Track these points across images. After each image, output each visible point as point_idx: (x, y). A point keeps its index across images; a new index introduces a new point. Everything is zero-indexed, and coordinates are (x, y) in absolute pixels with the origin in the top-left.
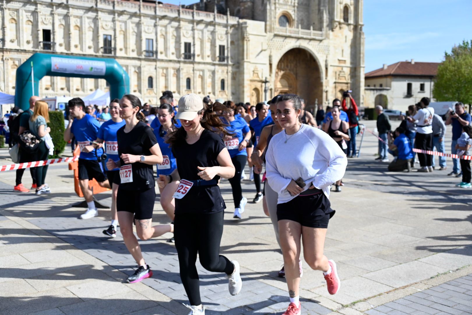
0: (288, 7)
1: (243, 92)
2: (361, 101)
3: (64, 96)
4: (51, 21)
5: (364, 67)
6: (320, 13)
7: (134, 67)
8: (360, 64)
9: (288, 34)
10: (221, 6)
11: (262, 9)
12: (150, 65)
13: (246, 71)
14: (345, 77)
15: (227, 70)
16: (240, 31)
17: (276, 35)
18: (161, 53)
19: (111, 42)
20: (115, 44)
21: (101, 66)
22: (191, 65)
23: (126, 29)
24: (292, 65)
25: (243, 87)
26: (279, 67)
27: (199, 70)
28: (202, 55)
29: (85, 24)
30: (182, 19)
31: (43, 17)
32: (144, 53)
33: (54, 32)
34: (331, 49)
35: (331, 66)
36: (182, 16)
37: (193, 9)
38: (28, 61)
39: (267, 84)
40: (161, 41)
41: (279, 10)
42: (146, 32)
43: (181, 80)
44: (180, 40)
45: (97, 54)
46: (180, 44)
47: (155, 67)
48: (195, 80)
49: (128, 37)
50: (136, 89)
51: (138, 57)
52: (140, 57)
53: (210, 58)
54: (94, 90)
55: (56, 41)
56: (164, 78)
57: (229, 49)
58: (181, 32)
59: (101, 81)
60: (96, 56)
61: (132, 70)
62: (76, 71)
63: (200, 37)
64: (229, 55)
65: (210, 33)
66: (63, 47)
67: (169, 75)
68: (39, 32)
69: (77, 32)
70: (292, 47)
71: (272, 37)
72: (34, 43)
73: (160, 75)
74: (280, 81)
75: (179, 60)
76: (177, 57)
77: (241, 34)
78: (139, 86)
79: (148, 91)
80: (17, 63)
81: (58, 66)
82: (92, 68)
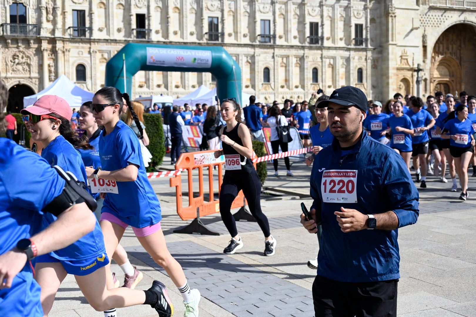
1: (388, 84)
3: (161, 95)
4: (146, 3)
7: (247, 56)
9: (449, 5)
12: (266, 53)
13: (391, 56)
15: (366, 56)
16: (383, 4)
17: (431, 8)
18: (280, 37)
19: (217, 25)
20: (223, 28)
21: (206, 55)
22: (319, 52)
23: (236, 9)
24: (455, 46)
25: (388, 78)
26: (437, 50)
27: (329, 58)
28: (333, 38)
29: (186, 4)
32: (259, 38)
33: (149, 17)
38: (120, 53)
39: (421, 74)
40: (280, 22)
42: (261, 12)
43: (306, 70)
44: (304, 20)
45: (201, 42)
46: (305, 24)
47: (272, 55)
48: (324, 70)
49: (239, 19)
50: (248, 83)
51: (251, 43)
52: (254, 43)
53: (343, 41)
54: (197, 86)
55: (151, 28)
56: (284, 68)
57: (368, 28)
58: (306, 9)
59: (205, 75)
60: (199, 44)
61: (243, 60)
62: (176, 63)
63: (331, 15)
64: (369, 37)
65: (343, 9)
66: (160, 35)
67: (290, 64)
68: (132, 17)
69: (177, 15)
70: (454, 23)
71: (426, 11)
72: (125, 31)
73: (279, 65)
74: (437, 69)
75: (304, 45)
76: (300, 42)
77: (385, 9)
78: (253, 79)
79: (264, 86)
80: (106, 56)
81: (154, 58)
82: (195, 59)
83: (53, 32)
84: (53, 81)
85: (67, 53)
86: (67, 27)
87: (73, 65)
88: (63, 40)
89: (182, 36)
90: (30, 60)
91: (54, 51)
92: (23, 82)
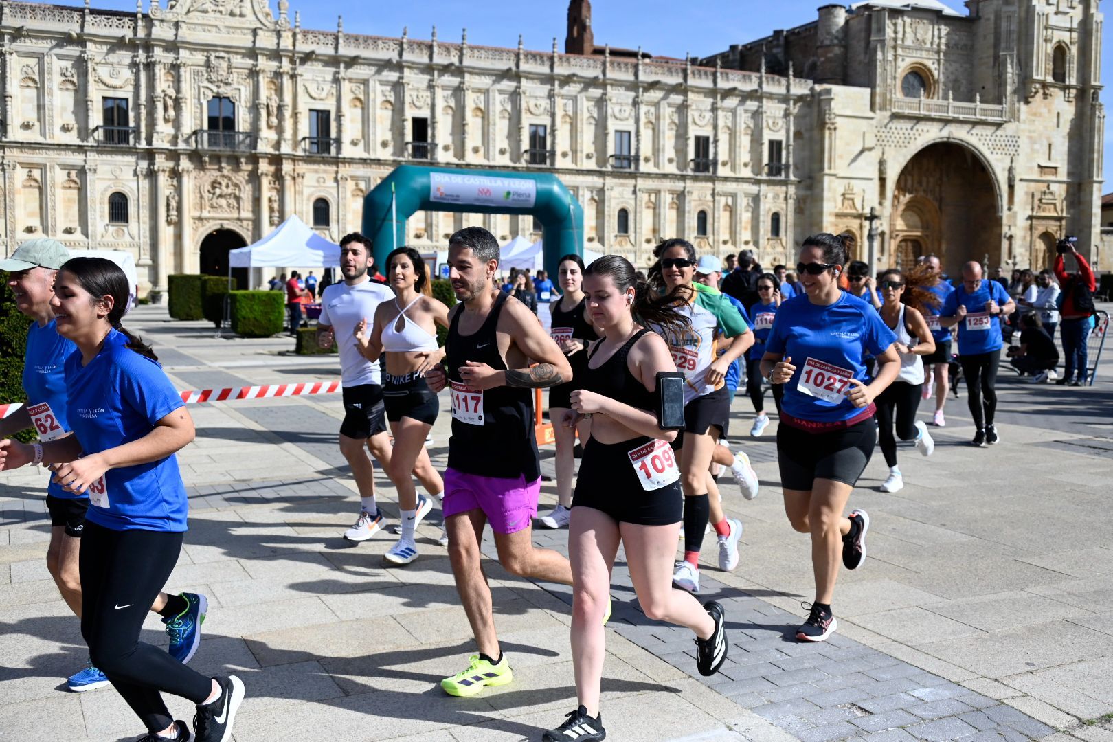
0: (924, 54)
2: (1093, 258)
4: (429, 101)
5: (1100, 182)
6: (999, 64)
7: (591, 189)
8: (1091, 176)
9: (923, 112)
10: (775, 56)
11: (867, 61)
12: (622, 185)
13: (826, 194)
14: (1055, 204)
15: (787, 193)
16: (815, 109)
17: (895, 116)
18: (647, 160)
19: (544, 139)
20: (553, 143)
21: (527, 187)
22: (710, 185)
23: (575, 113)
24: (931, 179)
26: (901, 185)
27: (726, 195)
28: (732, 163)
29: (494, 104)
30: (691, 86)
31: (414, 94)
32: (611, 161)
33: (434, 123)
34: (1024, 142)
35: (1021, 180)
36: (692, 81)
37: (714, 66)
38: (386, 182)
39: (876, 223)
40: (646, 134)
41: (903, 60)
42: (616, 118)
43: (687, 215)
44: (686, 132)
45: (517, 165)
46: (687, 139)
47: (632, 188)
48: (716, 215)
49: (579, 129)
50: (593, 234)
51: (598, 169)
52: (604, 169)
53: (749, 169)
54: (509, 237)
55: (437, 141)
56: (651, 211)
57: (791, 148)
58: (689, 114)
59: (523, 220)
60: (514, 168)
61: (585, 196)
62: (477, 200)
63: (730, 125)
64: (791, 162)
65: (750, 115)
66: (451, 153)
67: (662, 205)
68: (405, 123)
69: (479, 120)
70: (932, 142)
71: (886, 121)
72: (395, 146)
73: (644, 205)
74: (902, 216)
75: (684, 173)
76: (678, 168)
77: (819, 116)
78: (600, 228)
79: (619, 239)
80: (362, 185)
81: (442, 190)
82: (509, 193)
83: (277, 145)
84: (277, 225)
85: (299, 180)
86: (300, 138)
87: (308, 199)
88: (294, 159)
89: (487, 156)
90: (240, 190)
91: (278, 177)
92: (228, 225)
